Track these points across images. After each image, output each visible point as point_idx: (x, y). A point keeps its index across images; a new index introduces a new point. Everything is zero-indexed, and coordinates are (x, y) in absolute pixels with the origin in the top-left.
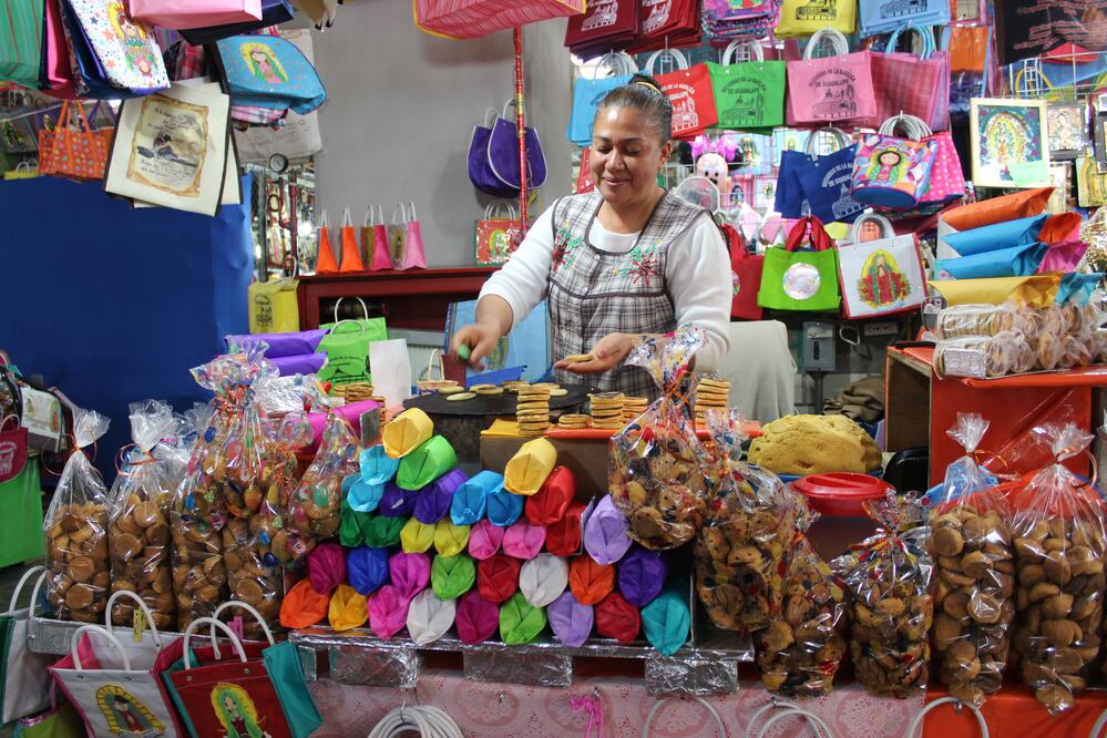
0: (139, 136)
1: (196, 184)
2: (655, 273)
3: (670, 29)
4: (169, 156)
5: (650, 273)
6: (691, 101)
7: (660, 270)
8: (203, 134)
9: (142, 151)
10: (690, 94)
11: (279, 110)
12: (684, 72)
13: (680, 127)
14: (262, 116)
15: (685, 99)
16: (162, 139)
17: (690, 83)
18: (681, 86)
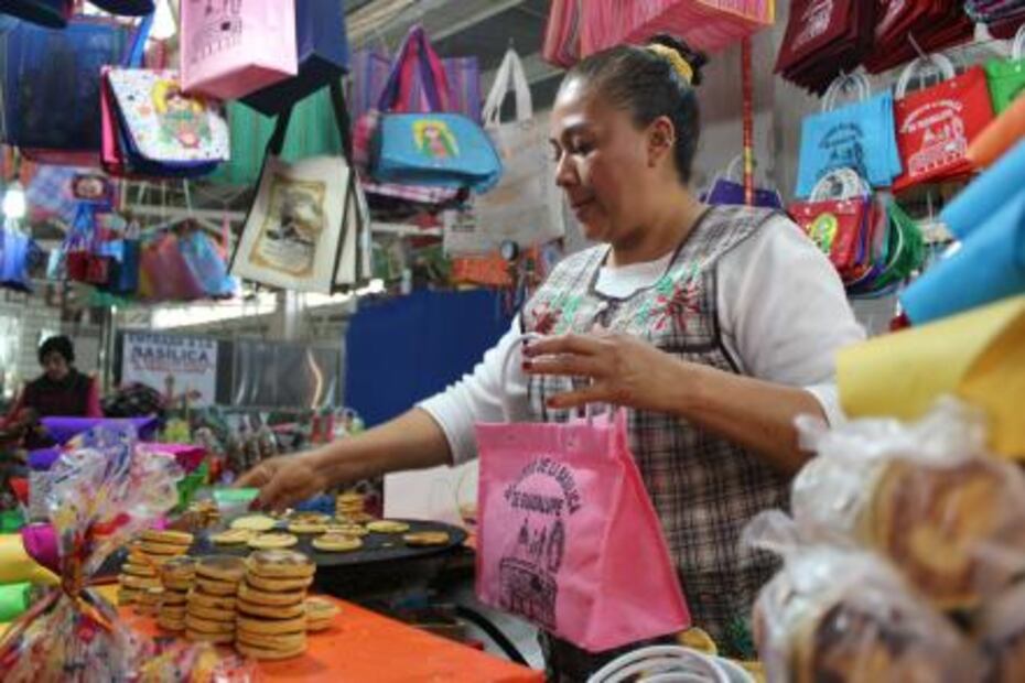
0: (270, 220)
1: (311, 264)
2: (696, 308)
3: (908, 21)
4: (294, 238)
5: (687, 310)
6: (958, 122)
7: (706, 304)
8: (318, 211)
9: (271, 235)
10: (955, 112)
11: (453, 188)
12: (949, 82)
13: (940, 162)
14: (432, 195)
15: (948, 120)
16: (287, 220)
17: (955, 96)
18: (943, 103)
